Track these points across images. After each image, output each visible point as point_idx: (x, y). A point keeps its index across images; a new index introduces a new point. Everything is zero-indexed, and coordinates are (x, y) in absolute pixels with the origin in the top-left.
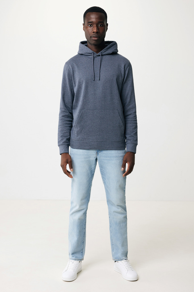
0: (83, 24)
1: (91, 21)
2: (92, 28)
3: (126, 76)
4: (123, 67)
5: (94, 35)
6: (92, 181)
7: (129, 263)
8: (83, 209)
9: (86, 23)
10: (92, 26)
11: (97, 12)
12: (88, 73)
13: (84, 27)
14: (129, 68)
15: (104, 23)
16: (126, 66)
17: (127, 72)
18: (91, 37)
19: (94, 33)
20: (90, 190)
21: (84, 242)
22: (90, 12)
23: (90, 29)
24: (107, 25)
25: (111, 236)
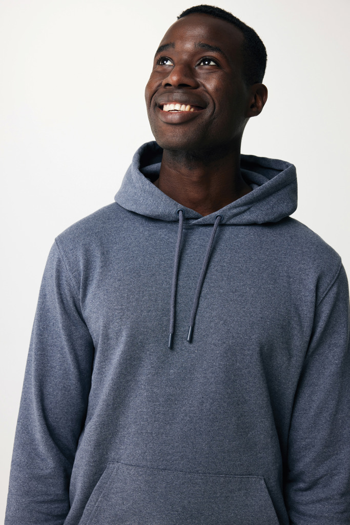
3: (321, 324)
4: (312, 287)
12: (146, 298)
14: (338, 294)
16: (326, 282)
17: (325, 310)
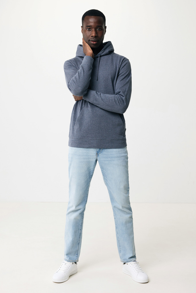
0: (82, 26)
1: (89, 25)
2: (90, 32)
5: (92, 38)
6: (90, 181)
7: (139, 265)
8: (80, 209)
9: (84, 26)
10: (90, 31)
11: (96, 16)
13: (82, 30)
15: (102, 27)
18: (89, 40)
19: (92, 37)
20: (88, 190)
21: (80, 244)
22: (88, 15)
23: (88, 33)
24: (106, 27)
25: (118, 238)
